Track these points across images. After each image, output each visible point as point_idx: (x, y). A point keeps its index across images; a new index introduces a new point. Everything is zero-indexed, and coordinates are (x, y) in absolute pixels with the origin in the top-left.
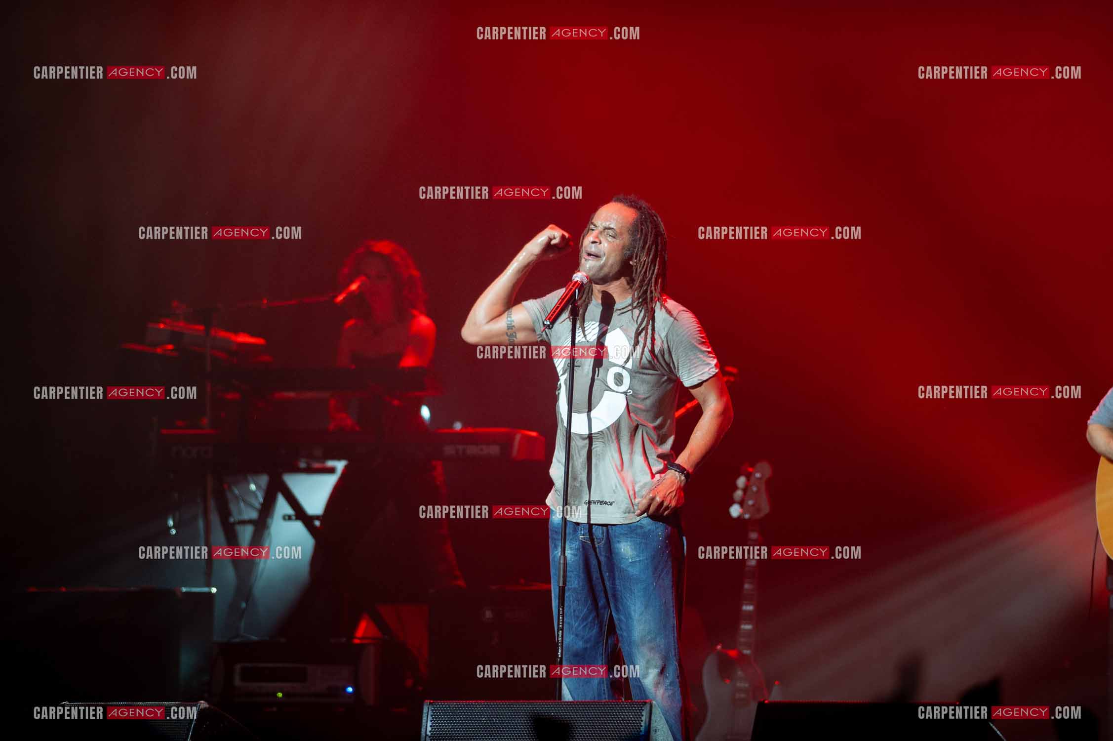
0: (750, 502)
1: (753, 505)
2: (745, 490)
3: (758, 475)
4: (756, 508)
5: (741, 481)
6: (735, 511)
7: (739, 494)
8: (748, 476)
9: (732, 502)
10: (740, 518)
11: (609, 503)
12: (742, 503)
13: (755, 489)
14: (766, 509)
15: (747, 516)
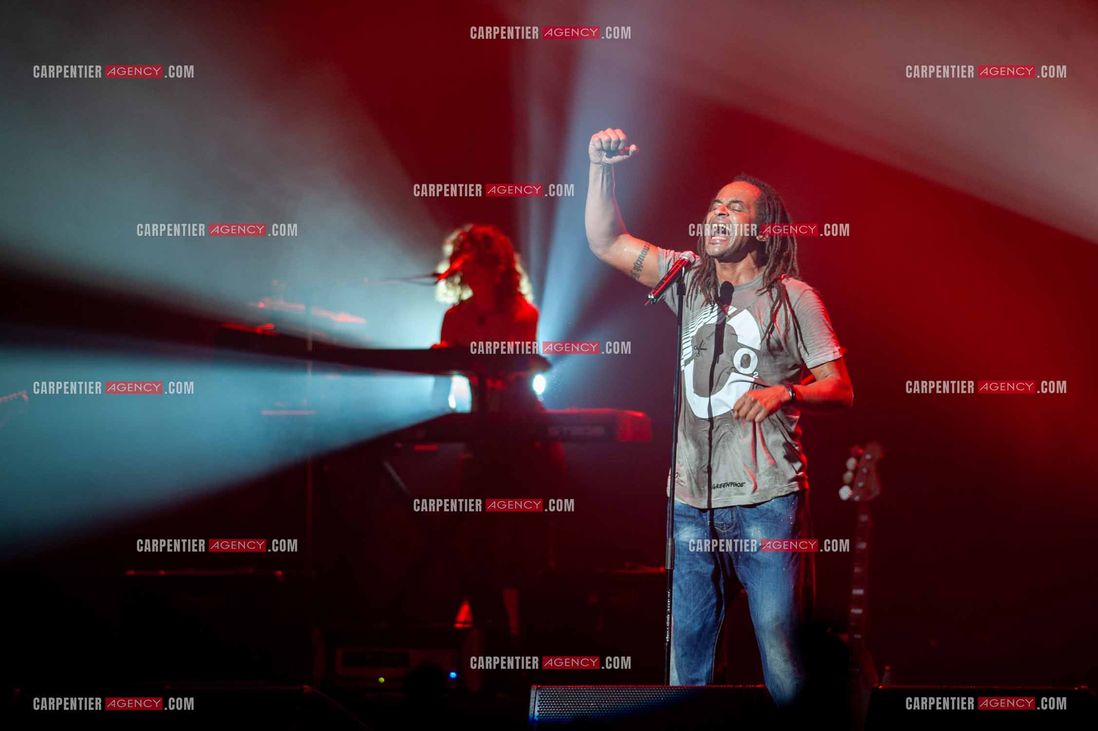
0: (861, 484)
1: (863, 487)
2: (855, 471)
3: (868, 457)
4: (866, 490)
5: (851, 463)
6: (845, 493)
7: (848, 476)
8: (858, 458)
9: (842, 484)
10: (850, 500)
11: (738, 485)
12: (852, 485)
13: (865, 470)
14: (876, 491)
15: (857, 498)
